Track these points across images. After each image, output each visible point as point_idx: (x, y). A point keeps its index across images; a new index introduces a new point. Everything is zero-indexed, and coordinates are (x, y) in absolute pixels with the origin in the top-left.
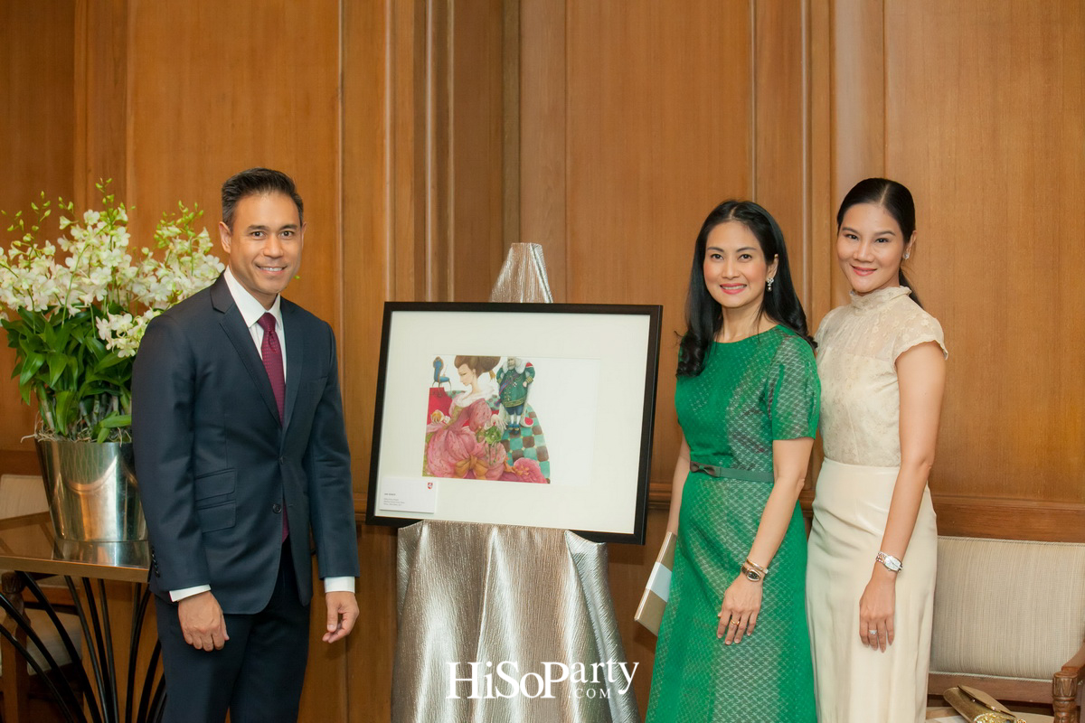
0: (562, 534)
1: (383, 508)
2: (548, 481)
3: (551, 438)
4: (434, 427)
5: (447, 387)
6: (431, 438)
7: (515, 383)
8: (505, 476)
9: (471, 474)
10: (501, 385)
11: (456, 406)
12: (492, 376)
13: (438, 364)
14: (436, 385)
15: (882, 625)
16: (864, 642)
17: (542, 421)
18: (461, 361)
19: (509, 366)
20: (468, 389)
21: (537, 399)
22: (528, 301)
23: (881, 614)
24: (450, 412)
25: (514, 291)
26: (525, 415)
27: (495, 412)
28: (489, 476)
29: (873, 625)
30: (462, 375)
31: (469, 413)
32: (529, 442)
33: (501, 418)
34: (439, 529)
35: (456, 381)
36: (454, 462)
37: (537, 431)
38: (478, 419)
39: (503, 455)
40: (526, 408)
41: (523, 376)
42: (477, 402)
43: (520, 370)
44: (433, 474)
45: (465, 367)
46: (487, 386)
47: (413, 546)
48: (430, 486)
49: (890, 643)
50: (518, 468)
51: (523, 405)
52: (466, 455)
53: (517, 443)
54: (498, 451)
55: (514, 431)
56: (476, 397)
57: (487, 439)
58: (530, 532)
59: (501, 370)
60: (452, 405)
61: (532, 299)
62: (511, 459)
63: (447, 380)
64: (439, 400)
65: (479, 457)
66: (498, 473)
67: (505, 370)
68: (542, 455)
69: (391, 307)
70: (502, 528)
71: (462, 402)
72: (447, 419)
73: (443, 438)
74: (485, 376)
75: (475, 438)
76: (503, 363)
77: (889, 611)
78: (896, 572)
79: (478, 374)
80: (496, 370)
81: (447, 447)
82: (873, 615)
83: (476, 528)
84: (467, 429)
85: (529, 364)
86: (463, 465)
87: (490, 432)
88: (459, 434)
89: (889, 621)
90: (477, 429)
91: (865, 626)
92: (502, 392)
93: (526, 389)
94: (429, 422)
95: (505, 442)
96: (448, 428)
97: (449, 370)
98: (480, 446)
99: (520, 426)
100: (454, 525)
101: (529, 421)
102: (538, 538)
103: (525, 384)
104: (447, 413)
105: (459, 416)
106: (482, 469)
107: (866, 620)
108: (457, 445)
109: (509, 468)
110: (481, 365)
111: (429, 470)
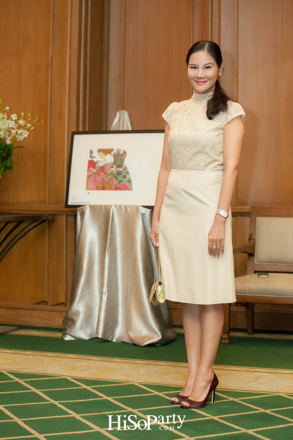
0: (138, 207)
1: (71, 202)
2: (132, 190)
3: (132, 175)
4: (90, 174)
5: (95, 160)
6: (89, 177)
7: (119, 158)
8: (116, 189)
9: (104, 188)
10: (114, 158)
11: (98, 166)
12: (111, 155)
13: (91, 152)
14: (91, 159)
15: (219, 244)
16: (209, 252)
17: (129, 169)
18: (99, 151)
19: (117, 151)
20: (103, 160)
21: (127, 162)
22: (124, 130)
23: (219, 238)
24: (96, 168)
25: (119, 127)
26: (123, 168)
27: (112, 167)
28: (110, 189)
29: (214, 244)
30: (100, 155)
31: (103, 169)
32: (125, 177)
33: (114, 169)
34: (93, 207)
35: (97, 157)
36: (97, 185)
37: (128, 173)
38: (106, 170)
39: (115, 182)
40: (123, 166)
41: (122, 155)
42: (106, 164)
43: (121, 153)
44: (89, 189)
45: (101, 153)
46: (109, 159)
47: (83, 214)
48: (89, 193)
49: (222, 253)
50: (121, 186)
51: (122, 164)
52: (102, 182)
53: (120, 178)
54: (113, 181)
55: (119, 173)
56: (105, 163)
57: (110, 177)
58: (126, 207)
59: (114, 153)
60: (97, 166)
61: (125, 129)
62: (118, 183)
63: (95, 157)
64: (92, 164)
65: (107, 183)
66: (113, 188)
67: (116, 153)
68: (130, 181)
69: (74, 134)
70: (115, 206)
71: (100, 164)
72: (95, 171)
73: (93, 177)
74: (109, 155)
75: (105, 176)
76: (115, 151)
77: (222, 237)
78: (226, 218)
79: (106, 155)
80: (112, 153)
81: (95, 180)
82: (215, 238)
83: (106, 207)
84: (102, 174)
85: (124, 151)
86: (101, 186)
87: (111, 174)
88: (99, 175)
89: (222, 242)
90: (105, 173)
91: (211, 244)
92: (115, 161)
93: (124, 159)
94: (88, 171)
95: (116, 178)
96: (95, 173)
97: (95, 154)
98: (107, 179)
99: (122, 172)
100: (98, 206)
101: (125, 170)
102: (128, 209)
103: (123, 158)
104: (94, 168)
105: (99, 169)
106: (107, 187)
107: (211, 241)
108: (98, 179)
109: (117, 186)
110: (107, 152)
111: (88, 188)
